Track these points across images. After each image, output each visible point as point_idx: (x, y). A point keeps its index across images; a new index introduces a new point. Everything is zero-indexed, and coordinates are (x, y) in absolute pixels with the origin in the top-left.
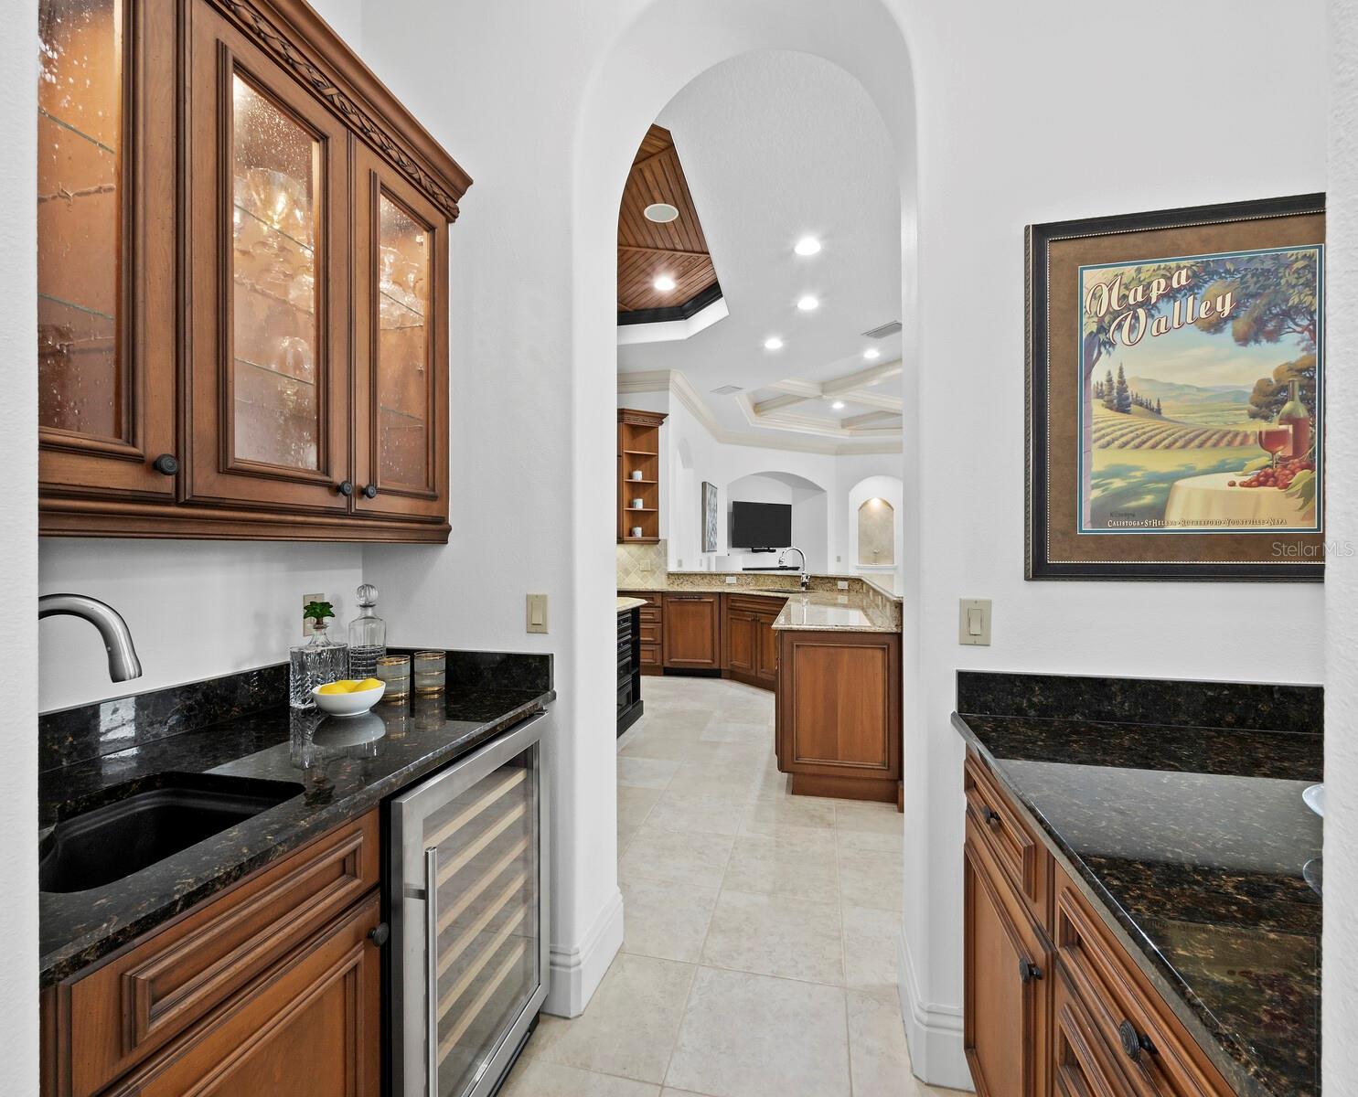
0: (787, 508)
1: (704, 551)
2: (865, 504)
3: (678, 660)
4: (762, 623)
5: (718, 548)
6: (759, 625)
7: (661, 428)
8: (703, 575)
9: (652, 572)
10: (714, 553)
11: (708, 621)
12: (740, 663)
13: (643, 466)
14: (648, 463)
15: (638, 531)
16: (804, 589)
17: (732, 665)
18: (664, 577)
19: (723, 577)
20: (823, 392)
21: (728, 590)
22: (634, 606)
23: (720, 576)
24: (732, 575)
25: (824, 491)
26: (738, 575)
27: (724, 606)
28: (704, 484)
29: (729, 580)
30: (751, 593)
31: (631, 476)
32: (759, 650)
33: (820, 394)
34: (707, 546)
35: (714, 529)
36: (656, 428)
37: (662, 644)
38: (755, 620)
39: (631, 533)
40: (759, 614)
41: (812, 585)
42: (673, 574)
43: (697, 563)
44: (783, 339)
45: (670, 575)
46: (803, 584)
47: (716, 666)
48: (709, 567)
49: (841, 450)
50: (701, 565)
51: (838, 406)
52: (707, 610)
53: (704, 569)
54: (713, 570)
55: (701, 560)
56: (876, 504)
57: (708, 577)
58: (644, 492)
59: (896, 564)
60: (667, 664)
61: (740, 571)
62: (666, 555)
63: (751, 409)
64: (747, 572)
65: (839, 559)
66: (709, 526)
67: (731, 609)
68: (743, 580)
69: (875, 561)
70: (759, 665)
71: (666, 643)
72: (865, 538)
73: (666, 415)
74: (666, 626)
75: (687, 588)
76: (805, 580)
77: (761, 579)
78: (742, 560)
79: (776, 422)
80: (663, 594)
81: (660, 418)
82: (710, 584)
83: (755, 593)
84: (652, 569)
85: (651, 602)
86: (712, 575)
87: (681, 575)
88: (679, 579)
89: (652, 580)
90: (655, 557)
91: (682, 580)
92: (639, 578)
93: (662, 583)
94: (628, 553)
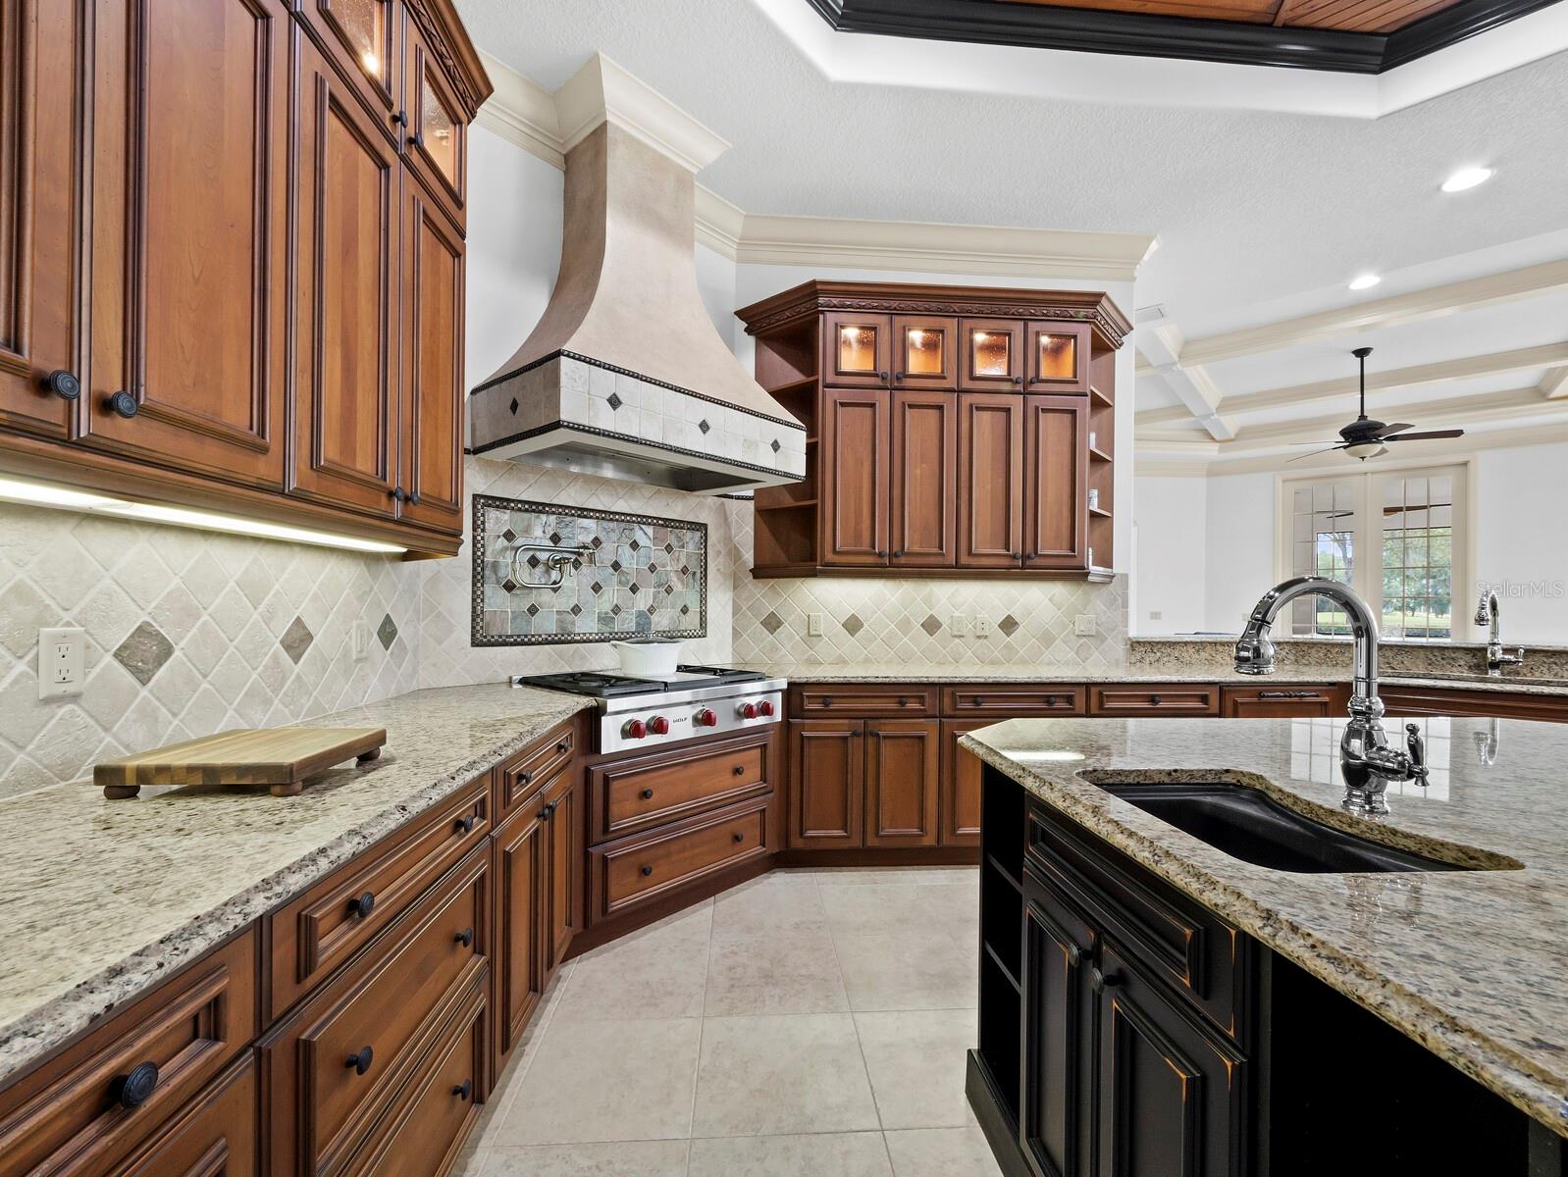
9: (1099, 638)
14: (1104, 419)
16: (1497, 674)
18: (1123, 648)
36: (1110, 353)
42: (1141, 643)
45: (1133, 645)
46: (1494, 665)
62: (1126, 606)
73: (1130, 330)
76: (1502, 656)
81: (1123, 333)
84: (1097, 632)
85: (1200, 705)
86: (1216, 643)
87: (1158, 643)
88: (1152, 652)
89: (1097, 653)
90: (1105, 609)
91: (1158, 654)
92: (1072, 649)
93: (1117, 660)
94: (1050, 600)
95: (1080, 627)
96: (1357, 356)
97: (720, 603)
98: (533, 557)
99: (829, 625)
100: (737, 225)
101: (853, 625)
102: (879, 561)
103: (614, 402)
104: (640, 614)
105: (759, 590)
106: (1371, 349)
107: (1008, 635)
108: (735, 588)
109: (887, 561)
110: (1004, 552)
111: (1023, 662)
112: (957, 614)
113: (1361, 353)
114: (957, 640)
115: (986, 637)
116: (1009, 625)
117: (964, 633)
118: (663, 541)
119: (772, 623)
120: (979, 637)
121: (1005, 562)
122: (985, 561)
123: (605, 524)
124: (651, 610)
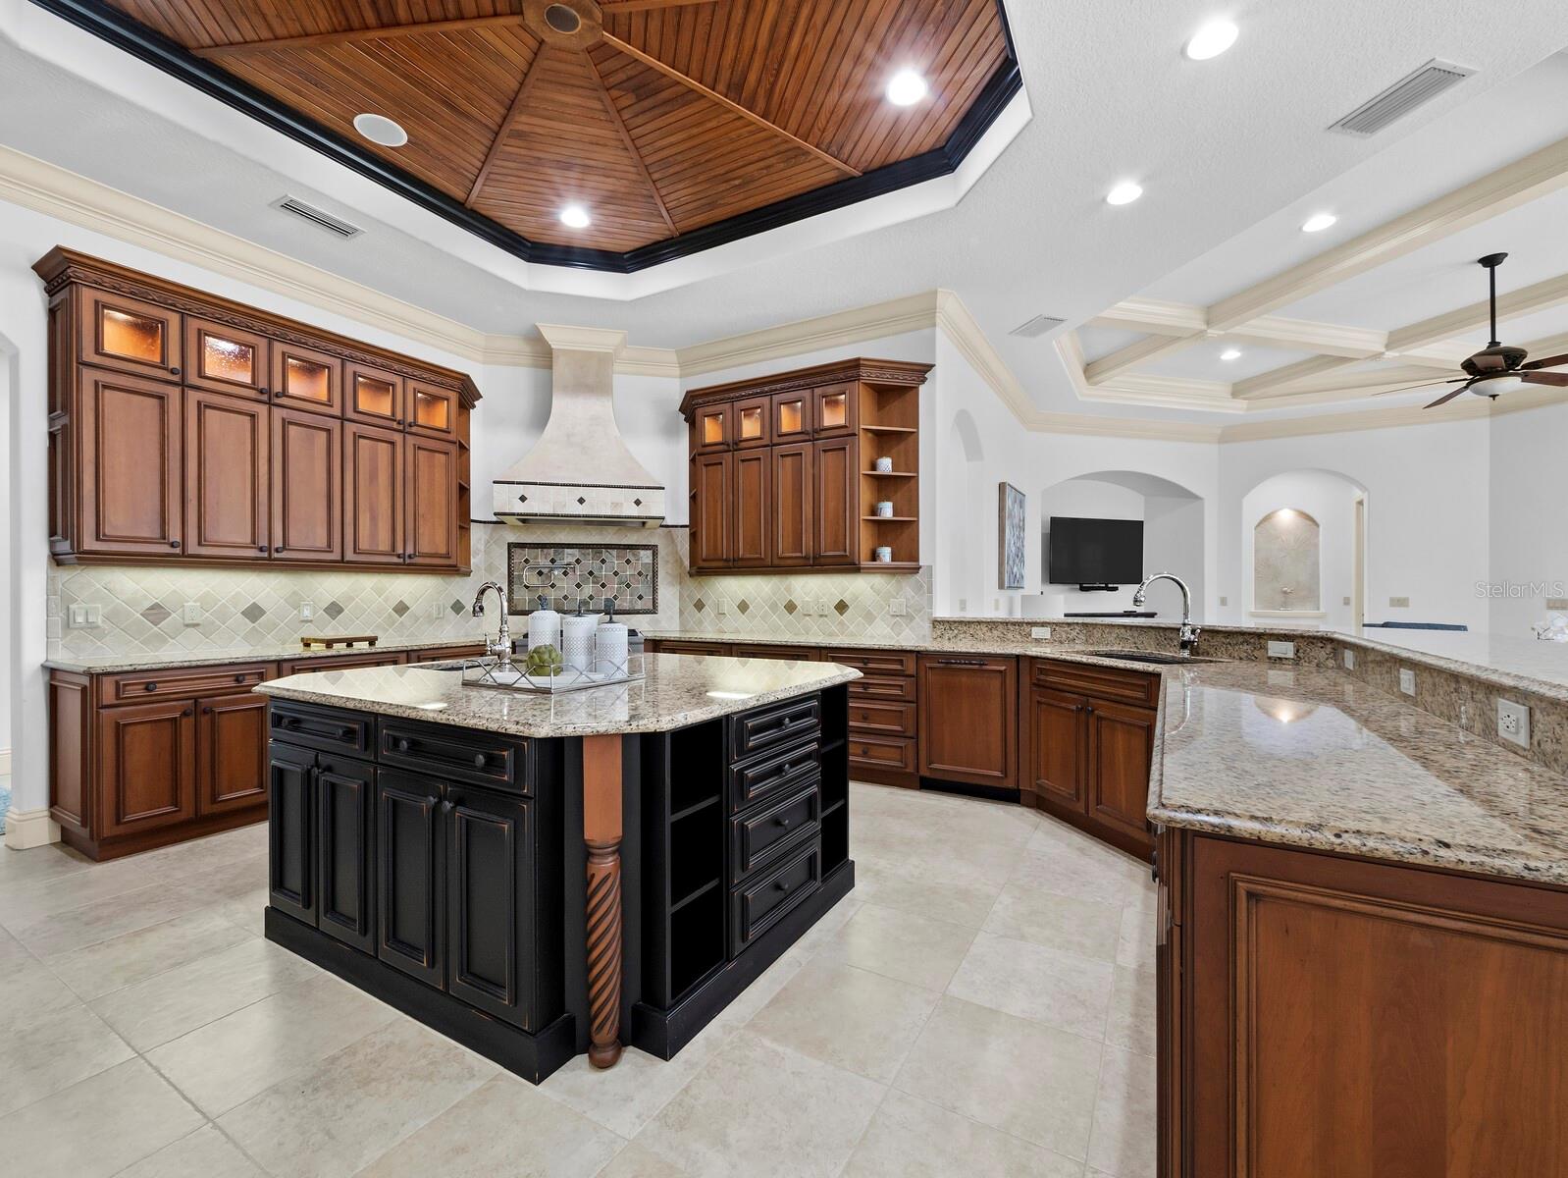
0: (1136, 527)
1: (1001, 586)
2: (1267, 518)
3: (943, 767)
4: (1100, 718)
5: (1026, 583)
6: (1092, 721)
7: (922, 389)
8: (992, 625)
9: (909, 617)
10: (1020, 590)
11: (995, 705)
12: (1056, 785)
13: (894, 451)
14: (902, 446)
15: (886, 553)
16: (1186, 654)
17: (1039, 786)
18: (927, 626)
19: (1027, 629)
20: (1208, 323)
21: (1034, 651)
22: (838, 681)
23: (1023, 626)
24: (1043, 624)
25: (1196, 497)
26: (1054, 625)
27: (1025, 681)
28: (1002, 487)
29: (1037, 632)
30: (1078, 658)
31: (874, 467)
32: (1092, 766)
33: (1204, 327)
34: (1007, 580)
35: (1020, 555)
36: (914, 389)
37: (917, 737)
38: (1085, 711)
39: (874, 556)
40: (1091, 700)
41: (1204, 646)
42: (942, 622)
43: (991, 605)
44: (1142, 182)
45: (936, 623)
46: (1184, 645)
47: (1010, 784)
48: (1011, 612)
49: (1230, 435)
50: (997, 608)
51: (1231, 355)
52: (995, 684)
53: (1001, 615)
54: (1018, 616)
55: (997, 601)
56: (1286, 517)
57: (1000, 627)
58: (896, 492)
59: (1322, 610)
60: (924, 772)
61: (1061, 618)
62: (930, 591)
63: (1081, 373)
64: (1070, 620)
65: (1223, 602)
66: (1010, 549)
67: (1039, 685)
68: (1062, 633)
69: (1285, 605)
70: (1092, 797)
71: (923, 735)
72: (1266, 571)
73: (930, 367)
74: (923, 707)
75: (964, 645)
76: (1188, 636)
77: (1097, 634)
78: (1063, 602)
79: (1122, 388)
80: (919, 655)
81: (922, 371)
82: (1003, 639)
83: (1084, 659)
84: (907, 612)
85: (899, 667)
86: (1007, 623)
87: (955, 622)
88: (951, 629)
89: (907, 630)
90: (913, 594)
91: (956, 632)
92: (888, 626)
93: (924, 636)
94: (872, 588)
95: (893, 609)
96: (1485, 266)
97: (668, 594)
98: (540, 571)
99: (730, 606)
100: (674, 358)
101: (743, 607)
102: (726, 564)
103: (523, 499)
104: (607, 600)
105: (690, 583)
106: (1506, 255)
107: (841, 614)
108: (680, 583)
109: (731, 564)
110: (799, 554)
111: (852, 635)
112: (807, 599)
113: (1491, 262)
114: (807, 618)
115: (826, 616)
116: (841, 607)
117: (811, 613)
118: (623, 557)
119: (699, 606)
120: (821, 616)
121: (801, 562)
122: (789, 562)
123: (583, 551)
124: (615, 598)
